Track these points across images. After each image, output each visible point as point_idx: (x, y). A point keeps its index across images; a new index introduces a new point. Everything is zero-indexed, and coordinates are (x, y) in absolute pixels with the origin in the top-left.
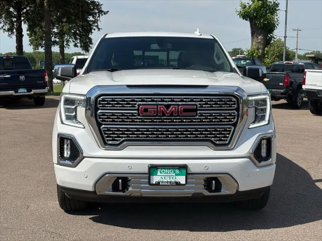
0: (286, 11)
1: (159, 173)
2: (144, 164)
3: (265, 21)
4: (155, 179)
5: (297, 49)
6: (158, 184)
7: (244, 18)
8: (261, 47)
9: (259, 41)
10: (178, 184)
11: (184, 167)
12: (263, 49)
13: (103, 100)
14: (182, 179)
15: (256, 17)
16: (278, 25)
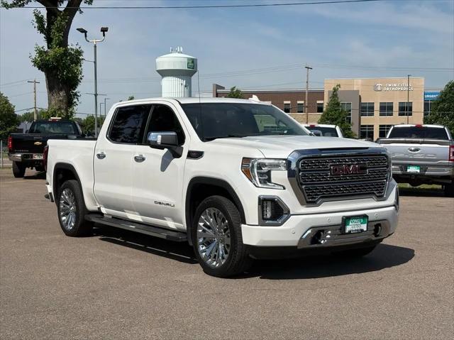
0: (95, 63)
1: (350, 224)
2: (339, 216)
3: (68, 73)
4: (348, 228)
5: (35, 108)
6: (350, 232)
7: (40, 68)
8: (64, 106)
9: (61, 98)
10: (362, 230)
11: (365, 216)
12: (67, 111)
13: (304, 163)
14: (364, 227)
15: (55, 68)
16: (81, 79)
